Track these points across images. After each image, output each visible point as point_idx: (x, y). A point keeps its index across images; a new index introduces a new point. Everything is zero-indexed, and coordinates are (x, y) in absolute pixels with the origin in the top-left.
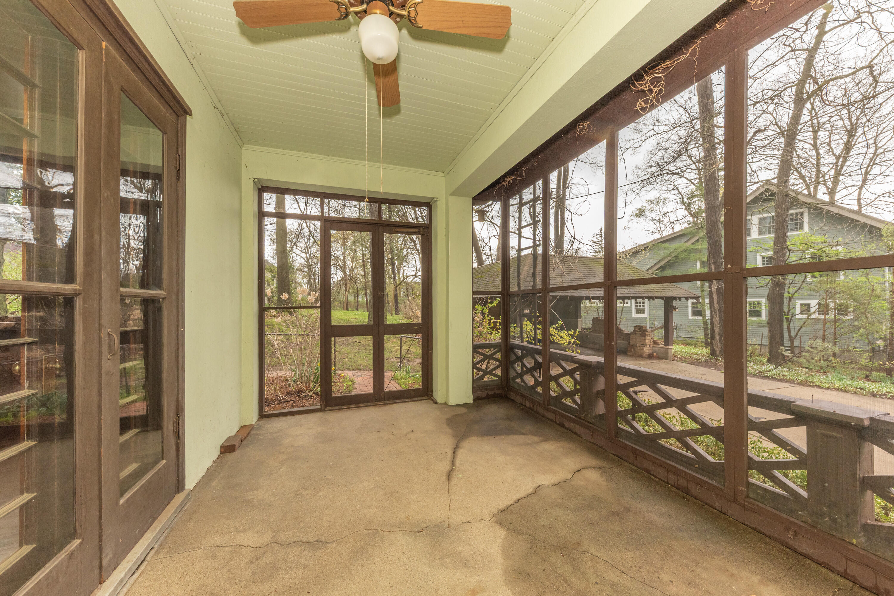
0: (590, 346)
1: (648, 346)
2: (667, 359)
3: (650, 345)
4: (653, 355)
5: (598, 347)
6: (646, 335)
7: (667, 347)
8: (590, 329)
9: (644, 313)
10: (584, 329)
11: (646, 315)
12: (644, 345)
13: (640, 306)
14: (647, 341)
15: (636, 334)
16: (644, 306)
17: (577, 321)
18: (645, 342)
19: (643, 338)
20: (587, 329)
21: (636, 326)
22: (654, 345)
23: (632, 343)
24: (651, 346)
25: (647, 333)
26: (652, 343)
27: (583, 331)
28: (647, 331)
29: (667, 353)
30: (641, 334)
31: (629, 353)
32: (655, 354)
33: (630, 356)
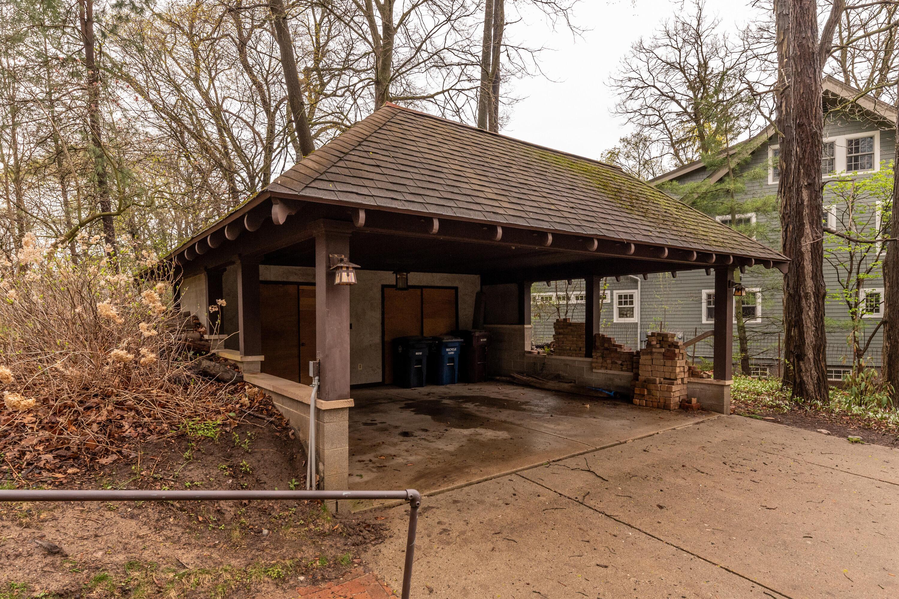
0: (551, 384)
1: (679, 381)
2: (720, 411)
3: (682, 379)
4: (690, 402)
5: (566, 386)
6: (675, 355)
7: (721, 382)
8: (548, 346)
9: (632, 316)
10: (537, 347)
11: (636, 319)
12: (671, 381)
13: (626, 303)
14: (678, 370)
15: (651, 353)
16: (632, 303)
17: (524, 329)
18: (673, 371)
19: (669, 363)
20: (542, 347)
21: (653, 334)
22: (692, 380)
23: (644, 374)
24: (686, 381)
25: (677, 351)
26: (686, 375)
27: (535, 351)
28: (677, 347)
29: (720, 397)
30: (664, 354)
31: (636, 401)
32: (694, 401)
33: (640, 407)
